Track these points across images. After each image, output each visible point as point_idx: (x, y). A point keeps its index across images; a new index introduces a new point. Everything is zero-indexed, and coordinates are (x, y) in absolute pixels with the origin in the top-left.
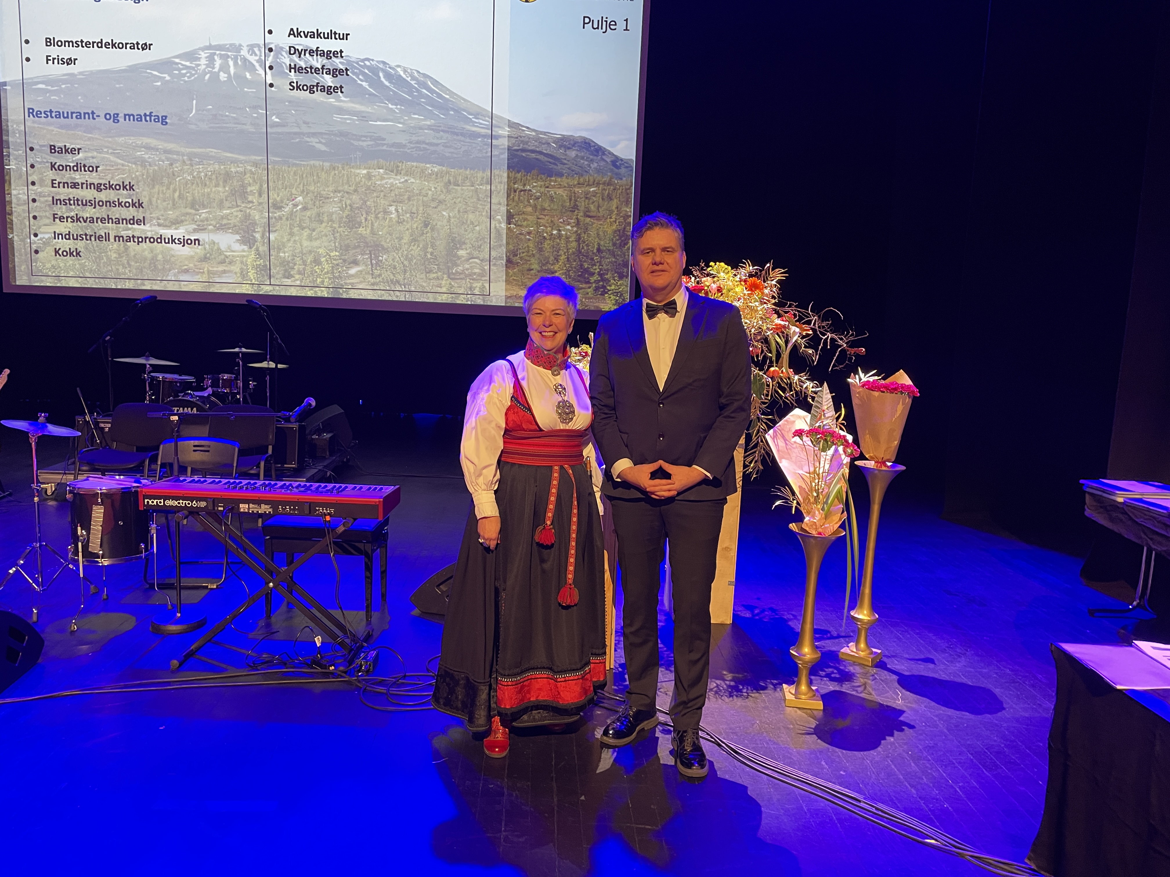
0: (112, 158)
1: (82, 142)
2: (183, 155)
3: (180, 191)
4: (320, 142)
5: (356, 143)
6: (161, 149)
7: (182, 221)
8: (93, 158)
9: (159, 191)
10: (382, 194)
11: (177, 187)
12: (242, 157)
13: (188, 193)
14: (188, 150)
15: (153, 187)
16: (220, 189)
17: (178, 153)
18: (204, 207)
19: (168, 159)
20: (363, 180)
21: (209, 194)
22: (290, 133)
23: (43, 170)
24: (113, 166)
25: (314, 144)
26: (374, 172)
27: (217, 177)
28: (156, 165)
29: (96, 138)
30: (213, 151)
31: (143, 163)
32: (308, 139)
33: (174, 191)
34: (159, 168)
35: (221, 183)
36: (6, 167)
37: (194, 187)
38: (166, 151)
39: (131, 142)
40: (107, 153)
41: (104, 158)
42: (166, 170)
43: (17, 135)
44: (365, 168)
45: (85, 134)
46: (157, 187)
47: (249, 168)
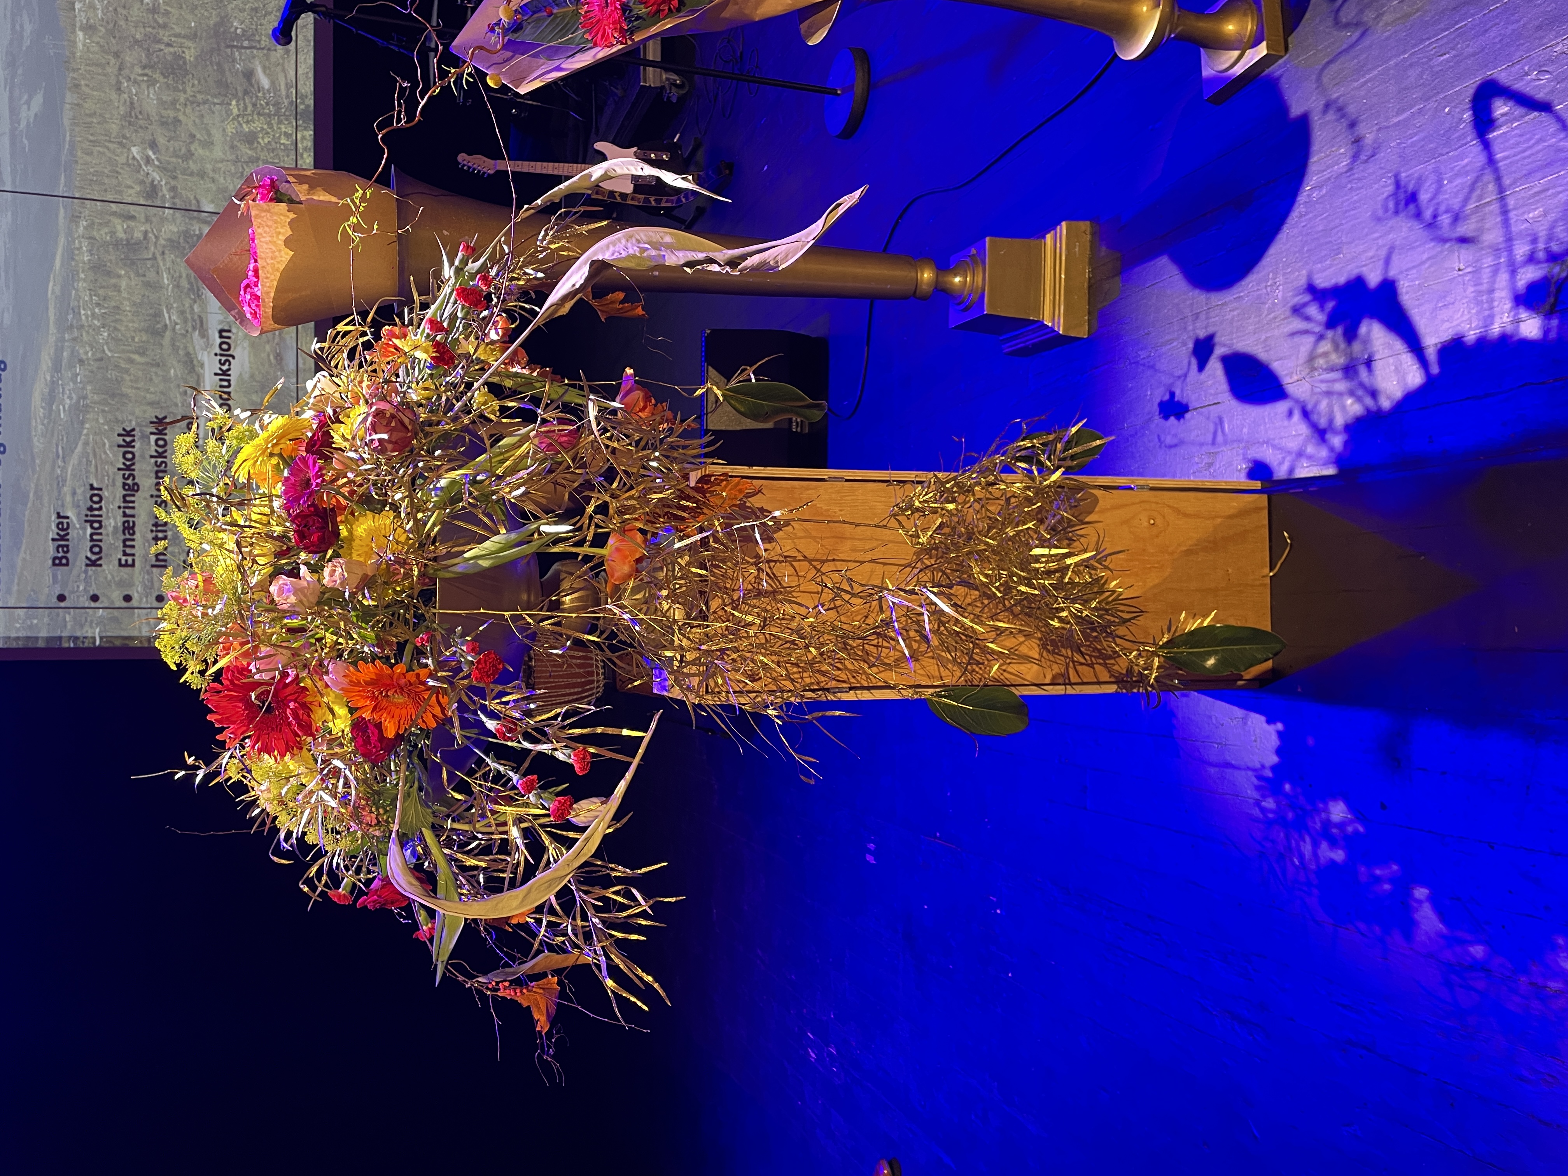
0: (74, 460)
1: (45, 509)
2: (63, 340)
3: (133, 352)
4: (28, 103)
5: (27, 43)
6: (52, 377)
7: (188, 354)
8: (74, 494)
9: (132, 387)
10: (120, 10)
11: (122, 355)
12: (62, 240)
13: (133, 338)
14: (52, 329)
15: (125, 396)
16: (124, 284)
17: (59, 350)
18: (158, 315)
19: (71, 366)
20: (97, 39)
21: (134, 304)
22: (12, 155)
23: (101, 579)
24: (89, 462)
25: (32, 113)
26: (81, 18)
27: (101, 287)
28: (84, 388)
29: (37, 485)
30: (53, 288)
31: (80, 410)
32: (23, 123)
33: (131, 361)
34: (89, 382)
35: (114, 281)
36: (98, 643)
37: (123, 329)
38: (57, 367)
39: (40, 427)
40: (64, 469)
41: (74, 476)
42: (92, 372)
43: (35, 621)
44: (74, 32)
45: (29, 505)
46: (125, 390)
47: (81, 230)
